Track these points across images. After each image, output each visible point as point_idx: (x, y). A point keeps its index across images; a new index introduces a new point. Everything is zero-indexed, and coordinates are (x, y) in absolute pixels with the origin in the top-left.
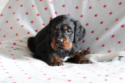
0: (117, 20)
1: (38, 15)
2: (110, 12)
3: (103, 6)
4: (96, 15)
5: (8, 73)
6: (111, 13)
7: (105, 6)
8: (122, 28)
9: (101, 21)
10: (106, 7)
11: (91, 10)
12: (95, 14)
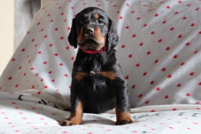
0: (156, 61)
1: (56, 55)
2: (147, 51)
3: (139, 43)
4: (130, 56)
5: (17, 131)
6: (149, 53)
7: (141, 44)
8: (163, 72)
9: (136, 63)
10: (143, 45)
11: (124, 49)
12: (129, 54)
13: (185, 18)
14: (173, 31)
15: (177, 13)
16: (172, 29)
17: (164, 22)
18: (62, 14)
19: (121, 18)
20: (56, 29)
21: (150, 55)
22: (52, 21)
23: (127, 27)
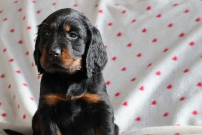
0: (150, 65)
2: (137, 53)
3: (127, 44)
6: (139, 55)
7: (130, 45)
13: (187, 11)
14: (172, 27)
15: (176, 5)
16: (170, 25)
17: (159, 16)
18: (20, 10)
19: (101, 11)
20: (12, 31)
21: (141, 57)
22: (5, 19)
23: (110, 24)
